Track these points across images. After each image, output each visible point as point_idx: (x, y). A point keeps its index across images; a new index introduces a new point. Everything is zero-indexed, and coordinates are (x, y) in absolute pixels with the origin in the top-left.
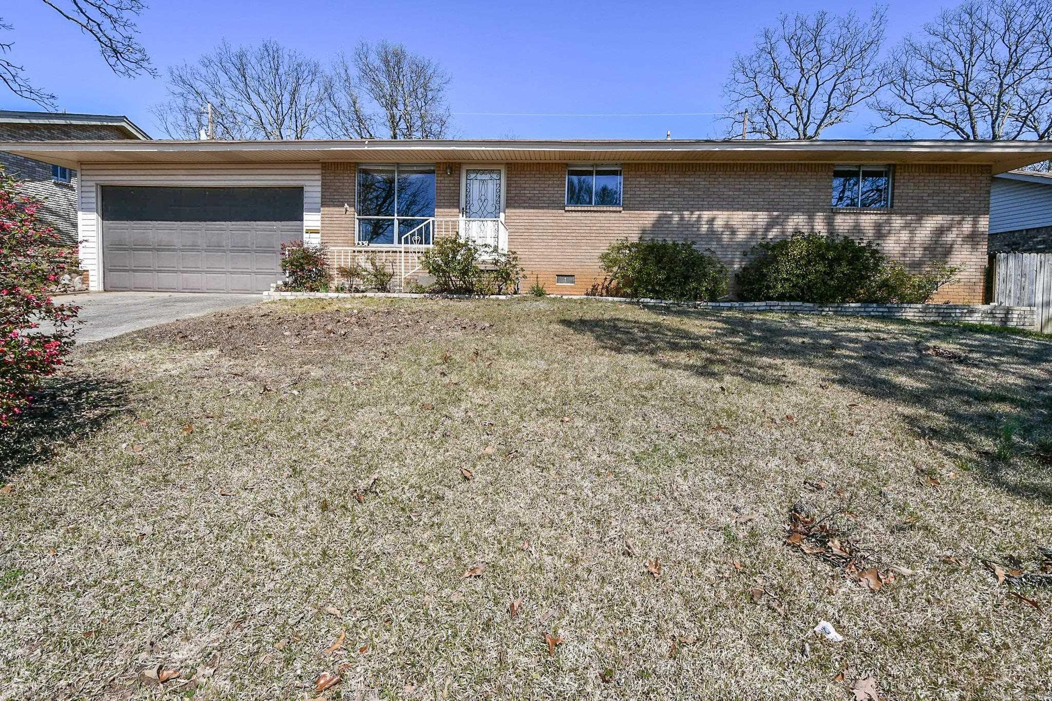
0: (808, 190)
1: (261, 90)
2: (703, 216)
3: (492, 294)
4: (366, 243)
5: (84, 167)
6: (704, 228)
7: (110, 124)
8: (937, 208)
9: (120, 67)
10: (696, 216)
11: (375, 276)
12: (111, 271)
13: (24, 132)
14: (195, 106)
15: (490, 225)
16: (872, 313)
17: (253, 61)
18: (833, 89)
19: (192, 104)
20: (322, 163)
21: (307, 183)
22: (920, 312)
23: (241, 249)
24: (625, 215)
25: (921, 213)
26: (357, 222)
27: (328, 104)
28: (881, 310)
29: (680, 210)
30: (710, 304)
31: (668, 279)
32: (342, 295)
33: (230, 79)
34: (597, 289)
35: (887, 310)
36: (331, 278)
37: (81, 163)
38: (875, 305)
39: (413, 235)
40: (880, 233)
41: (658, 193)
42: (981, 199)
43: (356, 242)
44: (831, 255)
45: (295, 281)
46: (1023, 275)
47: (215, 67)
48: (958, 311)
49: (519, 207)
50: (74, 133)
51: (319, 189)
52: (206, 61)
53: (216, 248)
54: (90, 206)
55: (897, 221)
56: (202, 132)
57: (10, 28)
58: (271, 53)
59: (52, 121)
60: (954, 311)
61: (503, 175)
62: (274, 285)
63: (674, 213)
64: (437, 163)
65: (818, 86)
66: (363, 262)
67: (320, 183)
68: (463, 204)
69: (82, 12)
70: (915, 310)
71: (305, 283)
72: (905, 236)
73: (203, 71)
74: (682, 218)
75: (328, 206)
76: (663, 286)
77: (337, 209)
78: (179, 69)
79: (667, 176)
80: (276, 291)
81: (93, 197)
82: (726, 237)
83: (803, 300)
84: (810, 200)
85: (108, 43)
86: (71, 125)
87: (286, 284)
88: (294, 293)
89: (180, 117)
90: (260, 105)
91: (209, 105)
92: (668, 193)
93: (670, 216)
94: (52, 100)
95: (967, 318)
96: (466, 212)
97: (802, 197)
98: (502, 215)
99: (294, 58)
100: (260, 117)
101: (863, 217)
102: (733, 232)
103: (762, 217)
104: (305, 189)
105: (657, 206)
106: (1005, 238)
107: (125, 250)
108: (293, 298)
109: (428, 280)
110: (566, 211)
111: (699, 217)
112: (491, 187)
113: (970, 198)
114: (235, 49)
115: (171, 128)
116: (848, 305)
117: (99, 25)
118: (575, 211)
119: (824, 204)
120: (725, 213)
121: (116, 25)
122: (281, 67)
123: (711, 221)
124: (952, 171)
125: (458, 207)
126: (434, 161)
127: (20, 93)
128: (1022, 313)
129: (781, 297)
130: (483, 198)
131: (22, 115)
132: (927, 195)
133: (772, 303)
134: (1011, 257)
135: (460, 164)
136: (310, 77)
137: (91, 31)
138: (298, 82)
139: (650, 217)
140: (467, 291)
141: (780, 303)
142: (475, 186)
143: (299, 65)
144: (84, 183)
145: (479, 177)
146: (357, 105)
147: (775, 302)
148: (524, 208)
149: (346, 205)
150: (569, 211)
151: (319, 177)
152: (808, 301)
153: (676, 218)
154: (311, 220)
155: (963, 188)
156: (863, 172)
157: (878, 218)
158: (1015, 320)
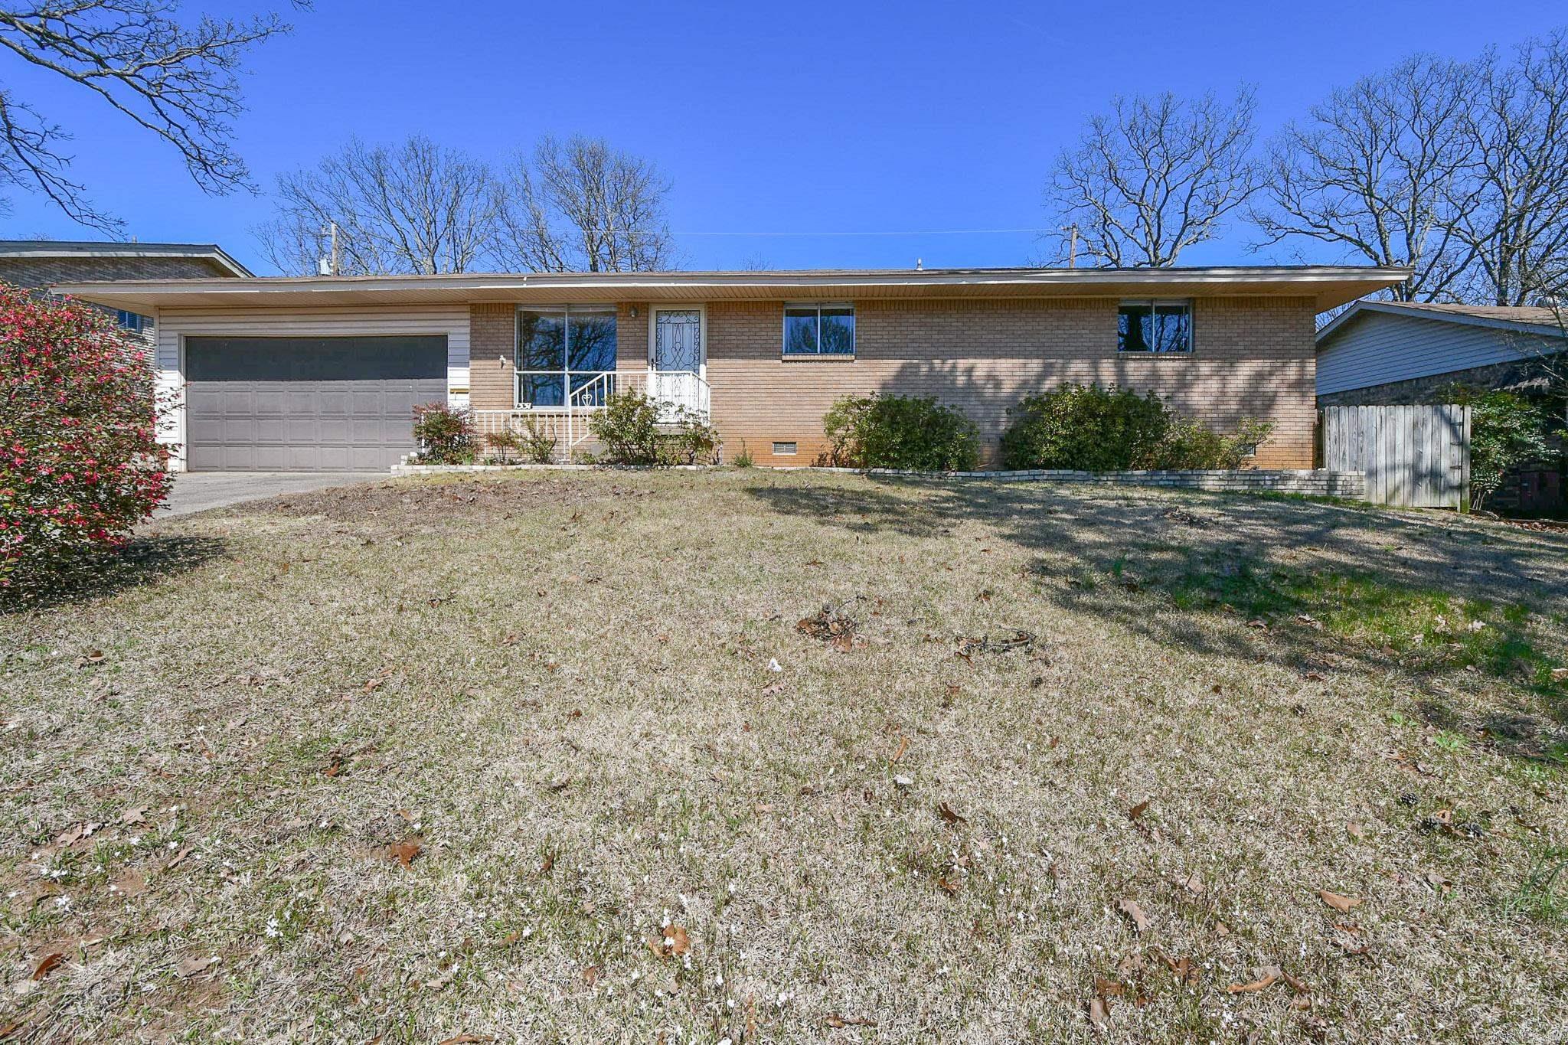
0: (1087, 332)
1: (406, 204)
2: (957, 365)
3: (679, 464)
4: (529, 405)
5: (163, 313)
6: (961, 380)
7: (196, 255)
8: (1249, 352)
9: (211, 184)
10: (950, 365)
11: (533, 444)
12: (197, 445)
13: (83, 268)
14: (313, 225)
15: (688, 380)
16: (1161, 483)
17: (396, 165)
18: (1190, 196)
19: (309, 223)
20: (472, 305)
21: (452, 330)
22: (1220, 480)
23: (367, 416)
24: (859, 366)
25: (1230, 358)
26: (517, 378)
27: (499, 223)
28: (1172, 477)
29: (929, 358)
30: (958, 474)
31: (904, 443)
32: (490, 468)
33: (362, 189)
34: (825, 459)
35: (1179, 478)
36: (479, 449)
37: (160, 308)
38: (1164, 472)
39: (583, 392)
40: (1183, 383)
41: (899, 337)
42: (1305, 339)
43: (516, 403)
44: (1102, 410)
45: (433, 452)
46: (1360, 433)
47: (342, 174)
48: (1267, 478)
49: (724, 357)
50: (148, 267)
51: (468, 337)
52: (329, 165)
53: (335, 415)
54: (171, 362)
55: (1205, 368)
56: (324, 263)
57: (71, 137)
58: (420, 153)
59: (120, 254)
60: (1262, 478)
61: (703, 319)
62: (405, 457)
63: (922, 361)
64: (619, 303)
65: (1168, 192)
66: (519, 428)
67: (468, 330)
68: (652, 354)
69: (162, 114)
70: (1216, 477)
71: (444, 455)
72: (1214, 385)
73: (325, 178)
74: (932, 368)
75: (480, 359)
76: (899, 452)
77: (492, 362)
78: (292, 177)
79: (910, 316)
80: (408, 464)
81: (176, 351)
82: (989, 391)
83: (1073, 467)
85: (194, 153)
86: (144, 257)
87: (421, 456)
88: (429, 467)
89: (292, 241)
90: (404, 224)
91: (333, 226)
92: (912, 337)
93: (918, 366)
94: (120, 227)
95: (1279, 487)
96: (658, 363)
97: (1080, 340)
98: (703, 368)
99: (453, 160)
100: (404, 240)
101: (1160, 364)
102: (998, 384)
103: (1035, 365)
104: (450, 337)
105: (899, 353)
106: (1392, 389)
107: (215, 418)
108: (429, 472)
109: (600, 448)
110: (784, 361)
111: (954, 367)
112: (688, 332)
113: (1292, 338)
114: (370, 150)
115: (280, 258)
116: (1130, 473)
117: (183, 130)
118: (796, 361)
119: (1108, 348)
120: (984, 361)
121: (206, 129)
122: (434, 172)
123: (969, 371)
124: (1266, 307)
125: (646, 357)
126: (613, 301)
127: (79, 219)
128: (1348, 479)
129: (1048, 465)
130: (678, 346)
131: (80, 246)
132: (1236, 335)
133: (1036, 472)
134: (1344, 410)
135: (648, 303)
136: (475, 185)
137: (174, 141)
138: (458, 192)
139: (889, 368)
140: (647, 461)
141: (1046, 472)
142: (668, 332)
143: (461, 169)
144: (163, 334)
145: (673, 319)
146: (542, 223)
147: (1041, 471)
148: (731, 358)
149: (502, 358)
150: (787, 361)
151: (468, 323)
152: (1081, 469)
153: (924, 369)
154: (458, 376)
155: (1281, 326)
156: (1156, 308)
157: (1179, 365)
158: (1339, 488)
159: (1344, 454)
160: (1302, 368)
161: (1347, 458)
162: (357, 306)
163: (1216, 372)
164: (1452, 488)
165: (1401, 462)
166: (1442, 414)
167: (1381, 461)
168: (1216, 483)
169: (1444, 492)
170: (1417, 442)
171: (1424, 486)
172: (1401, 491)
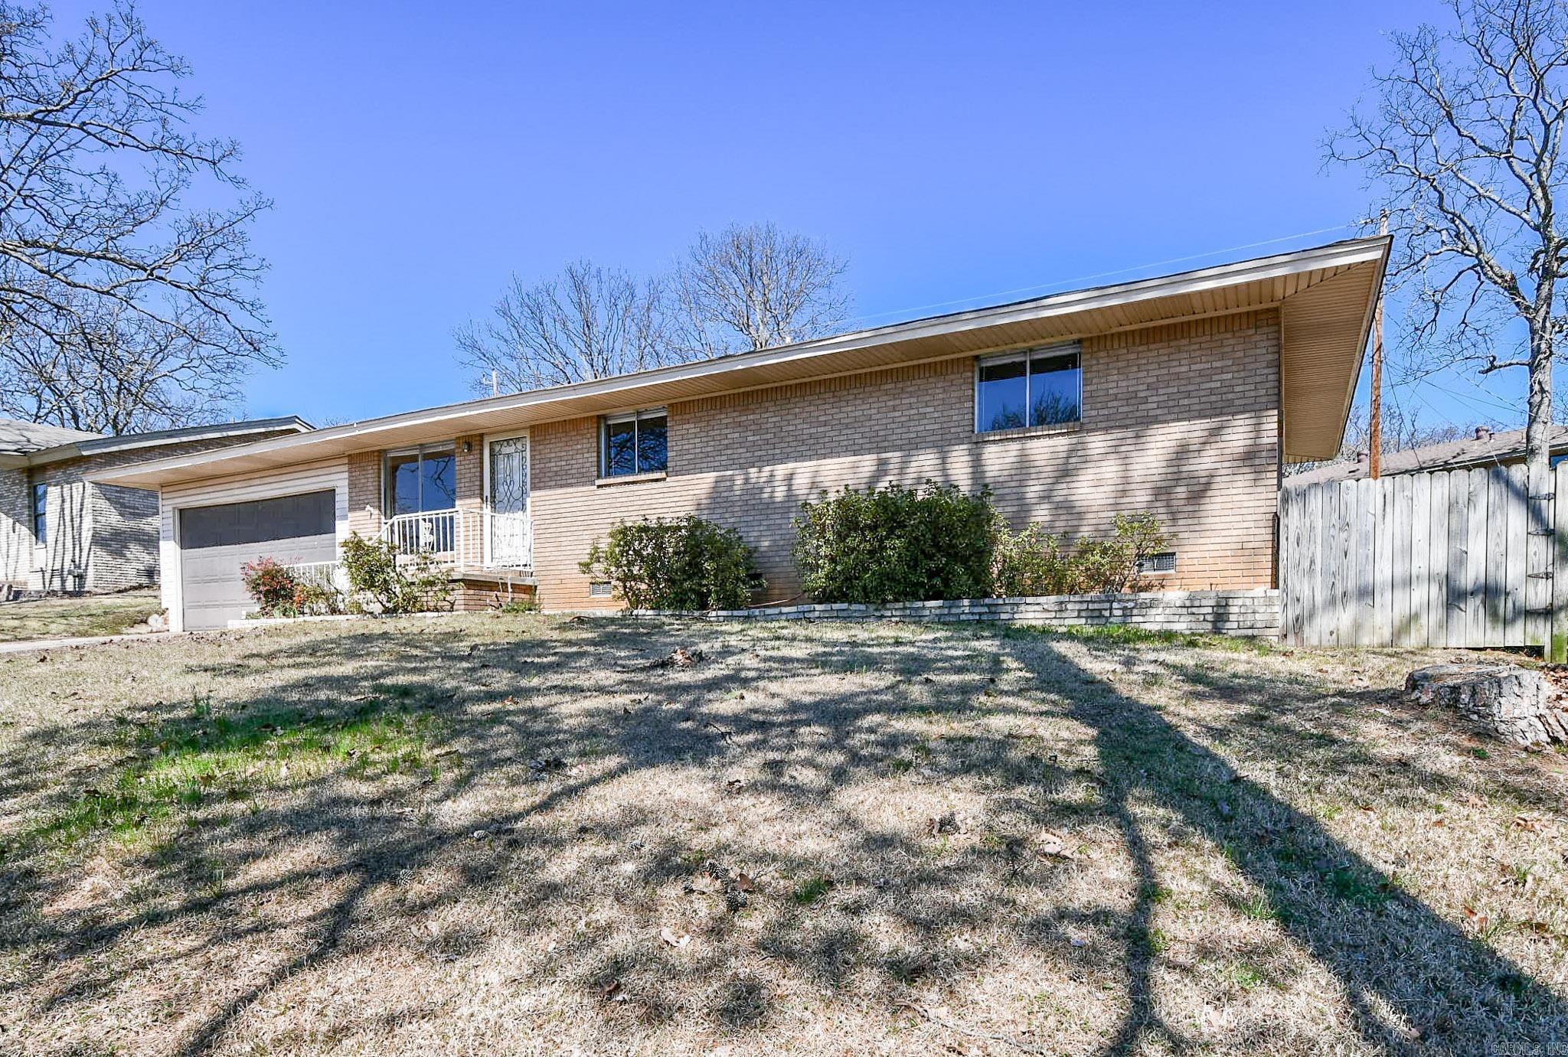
0: (931, 409)
2: (775, 473)
6: (780, 494)
8: (1166, 411)
10: (768, 474)
12: (189, 608)
15: (516, 517)
20: (349, 455)
21: (337, 484)
22: (1045, 610)
24: (671, 484)
28: (976, 610)
29: (743, 467)
35: (986, 610)
40: (1066, 469)
41: (712, 443)
42: (1258, 379)
49: (545, 488)
51: (348, 489)
54: (168, 534)
55: (1097, 443)
61: (526, 444)
63: (737, 472)
64: (457, 438)
67: (347, 482)
68: (487, 492)
70: (1036, 608)
71: (265, 609)
72: (1110, 470)
74: (747, 480)
75: (355, 510)
77: (363, 513)
79: (723, 416)
81: (171, 523)
82: (813, 501)
84: (936, 426)
92: (726, 442)
93: (731, 479)
96: (492, 501)
97: (922, 422)
98: (529, 501)
101: (1034, 444)
102: (823, 492)
103: (867, 463)
104: (336, 491)
105: (712, 464)
107: (198, 582)
110: (597, 486)
111: (772, 476)
112: (516, 462)
113: (1234, 382)
118: (609, 485)
119: (959, 430)
120: (806, 464)
123: (789, 479)
124: (1193, 334)
125: (482, 495)
126: (453, 436)
128: (1248, 602)
130: (508, 480)
132: (1144, 387)
135: (481, 435)
139: (703, 482)
142: (500, 465)
145: (504, 450)
149: (371, 508)
150: (600, 486)
151: (347, 474)
153: (739, 481)
154: (342, 530)
155: (1218, 364)
156: (1032, 363)
157: (1062, 443)
158: (1232, 618)
159: (1312, 562)
160: (1257, 430)
161: (1318, 567)
162: (274, 468)
163: (1115, 450)
164: (1530, 614)
165: (1424, 571)
166: (1508, 483)
167: (1383, 573)
168: (1038, 615)
169: (1514, 620)
170: (1456, 535)
171: (1470, 610)
172: (1424, 620)
